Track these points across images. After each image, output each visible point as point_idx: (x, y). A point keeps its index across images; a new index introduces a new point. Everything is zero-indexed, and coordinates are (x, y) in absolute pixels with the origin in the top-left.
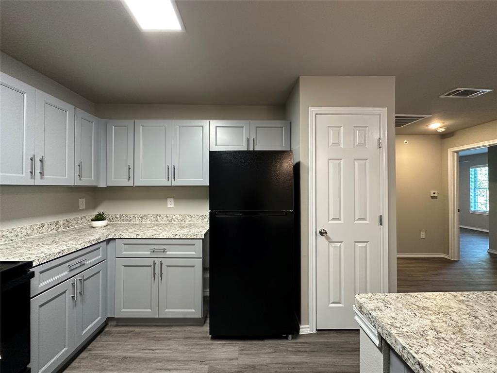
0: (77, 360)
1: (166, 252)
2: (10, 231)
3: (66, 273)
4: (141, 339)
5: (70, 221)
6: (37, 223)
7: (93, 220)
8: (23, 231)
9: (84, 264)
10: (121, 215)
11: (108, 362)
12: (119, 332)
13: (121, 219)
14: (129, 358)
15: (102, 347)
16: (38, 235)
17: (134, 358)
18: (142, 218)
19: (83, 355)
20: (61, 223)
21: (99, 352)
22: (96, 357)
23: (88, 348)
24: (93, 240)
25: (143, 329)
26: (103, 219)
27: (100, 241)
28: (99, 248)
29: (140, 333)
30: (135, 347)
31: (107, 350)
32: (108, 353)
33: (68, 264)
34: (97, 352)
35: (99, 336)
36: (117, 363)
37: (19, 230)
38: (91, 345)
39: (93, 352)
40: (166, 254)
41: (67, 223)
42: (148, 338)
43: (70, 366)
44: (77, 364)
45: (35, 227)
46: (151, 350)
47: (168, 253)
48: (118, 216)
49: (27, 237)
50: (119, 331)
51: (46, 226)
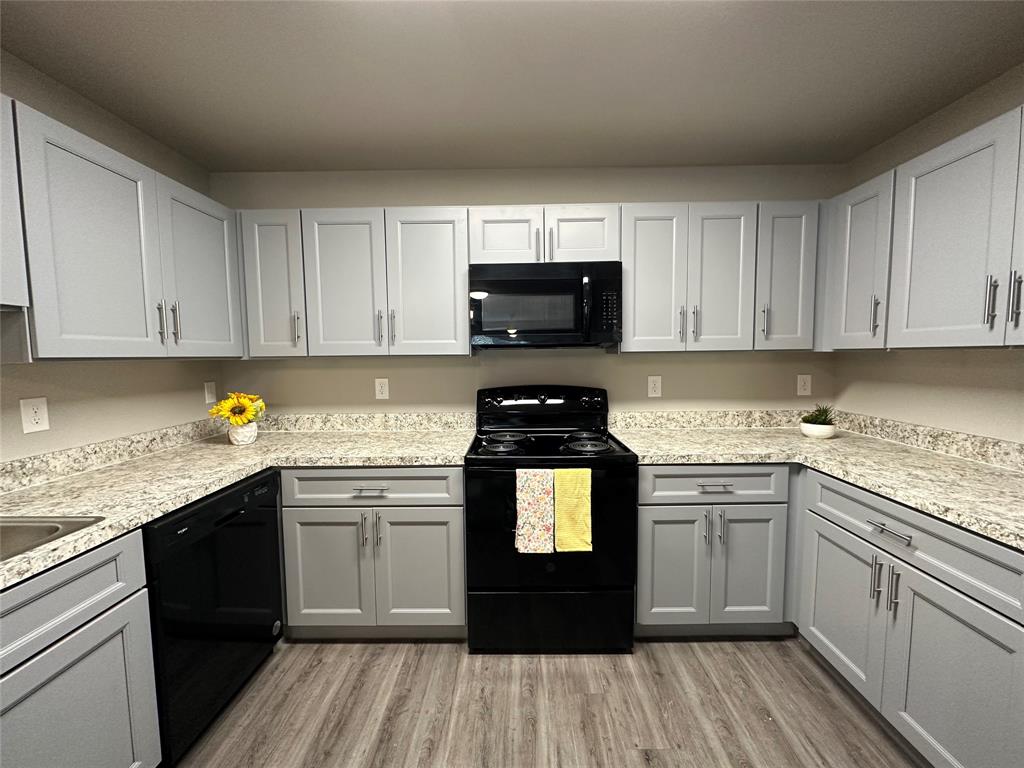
0: (716, 644)
1: (916, 549)
2: (682, 414)
3: (695, 493)
4: (823, 720)
5: (775, 415)
6: (718, 409)
7: (806, 420)
8: (698, 416)
9: (731, 493)
10: (884, 421)
11: (742, 689)
12: (802, 668)
13: (882, 430)
14: (773, 720)
15: (756, 661)
16: (717, 428)
17: (781, 731)
18: (936, 438)
19: (728, 646)
20: (757, 415)
21: (747, 664)
22: (737, 666)
23: (741, 644)
24: (753, 455)
25: (847, 708)
26: (828, 422)
27: (768, 461)
28: (769, 475)
29: (833, 706)
30: (801, 718)
31: (757, 673)
32: (754, 677)
33: (701, 481)
34: (744, 660)
35: (768, 643)
36: (751, 706)
37: (692, 415)
38: (747, 643)
39: (740, 656)
40: (912, 555)
41: (767, 418)
42: (841, 734)
43: (704, 644)
44: (711, 649)
45: (714, 415)
46: (822, 758)
47: (918, 553)
48: (877, 422)
49: (702, 428)
50: (803, 664)
51: (730, 416)
